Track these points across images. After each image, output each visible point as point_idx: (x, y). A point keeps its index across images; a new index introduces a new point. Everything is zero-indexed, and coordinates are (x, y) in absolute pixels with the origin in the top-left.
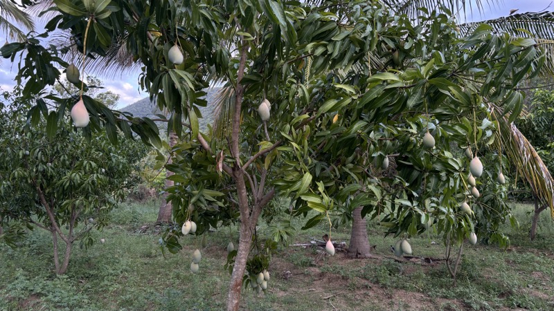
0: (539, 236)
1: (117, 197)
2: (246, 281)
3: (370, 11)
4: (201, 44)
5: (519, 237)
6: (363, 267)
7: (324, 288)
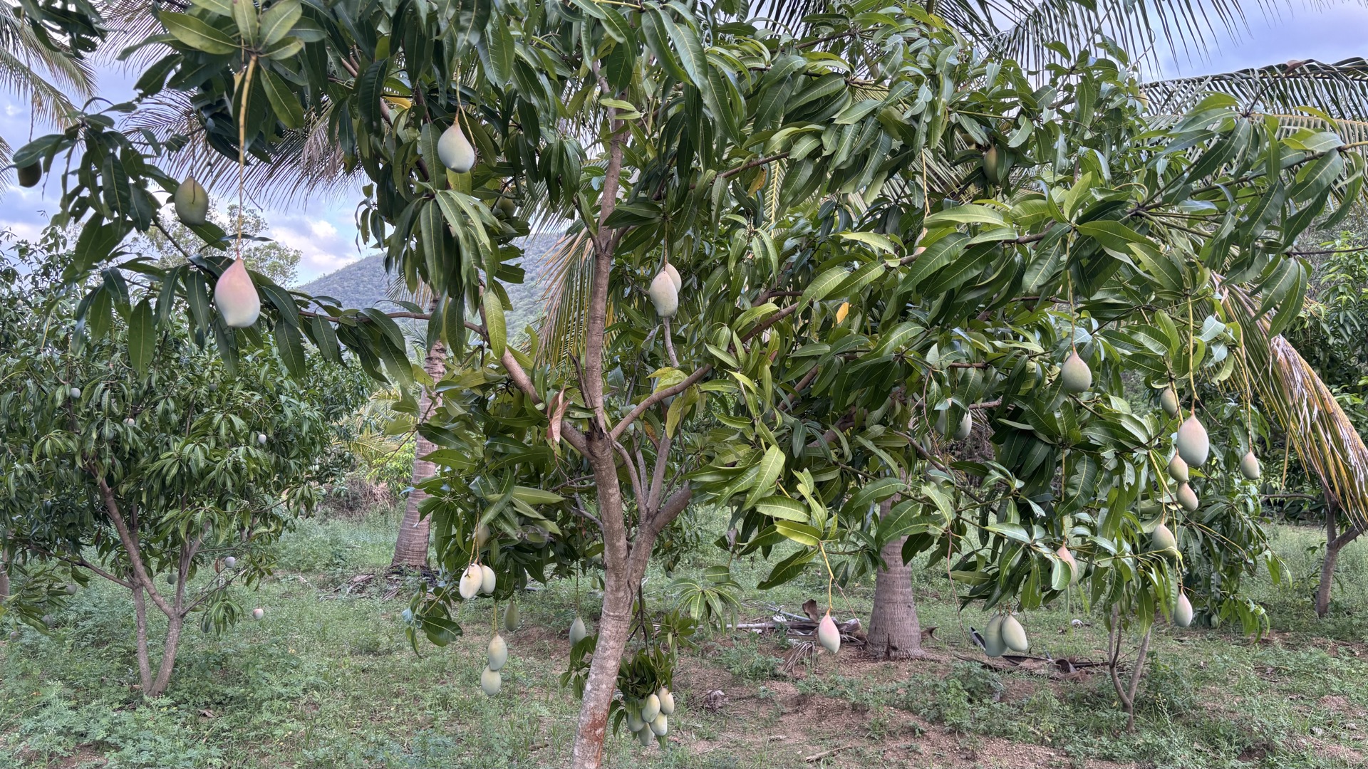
0: (1337, 608)
1: (296, 503)
2: (615, 714)
3: (927, 51)
4: (511, 130)
5: (1288, 609)
6: (905, 681)
7: (807, 732)
